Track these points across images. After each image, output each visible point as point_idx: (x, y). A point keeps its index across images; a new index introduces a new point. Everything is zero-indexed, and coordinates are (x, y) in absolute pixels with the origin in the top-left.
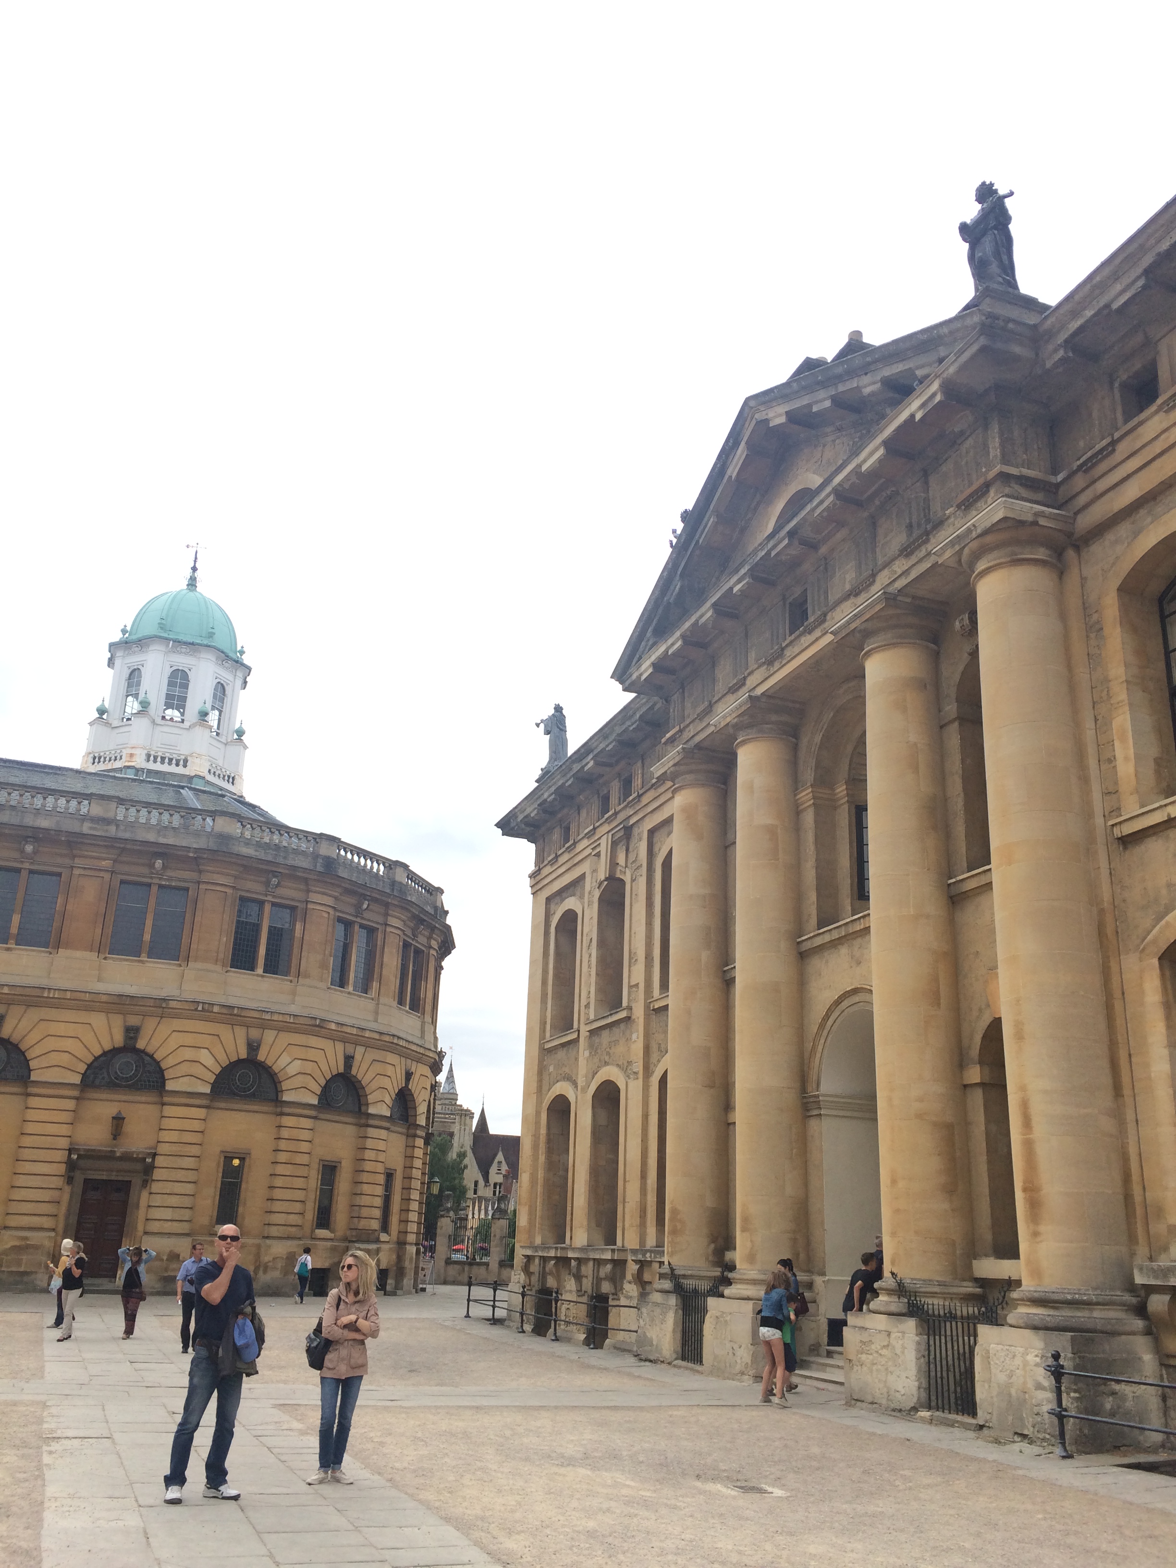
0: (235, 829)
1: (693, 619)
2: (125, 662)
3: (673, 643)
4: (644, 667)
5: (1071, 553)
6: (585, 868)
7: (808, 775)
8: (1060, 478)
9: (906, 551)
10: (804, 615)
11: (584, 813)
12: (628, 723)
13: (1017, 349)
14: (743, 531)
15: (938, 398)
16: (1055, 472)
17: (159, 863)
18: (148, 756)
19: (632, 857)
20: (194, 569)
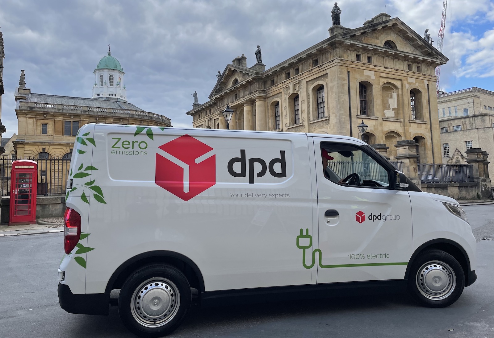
0: (134, 113)
1: (221, 94)
2: (98, 73)
3: (218, 96)
4: (213, 98)
5: (266, 99)
6: (203, 123)
7: (238, 118)
8: (265, 90)
9: (249, 95)
10: (237, 98)
11: (202, 114)
12: (210, 103)
13: (260, 76)
14: (228, 80)
15: (251, 79)
16: (265, 89)
17: (121, 120)
18: (108, 94)
19: (212, 123)
20: (109, 50)
